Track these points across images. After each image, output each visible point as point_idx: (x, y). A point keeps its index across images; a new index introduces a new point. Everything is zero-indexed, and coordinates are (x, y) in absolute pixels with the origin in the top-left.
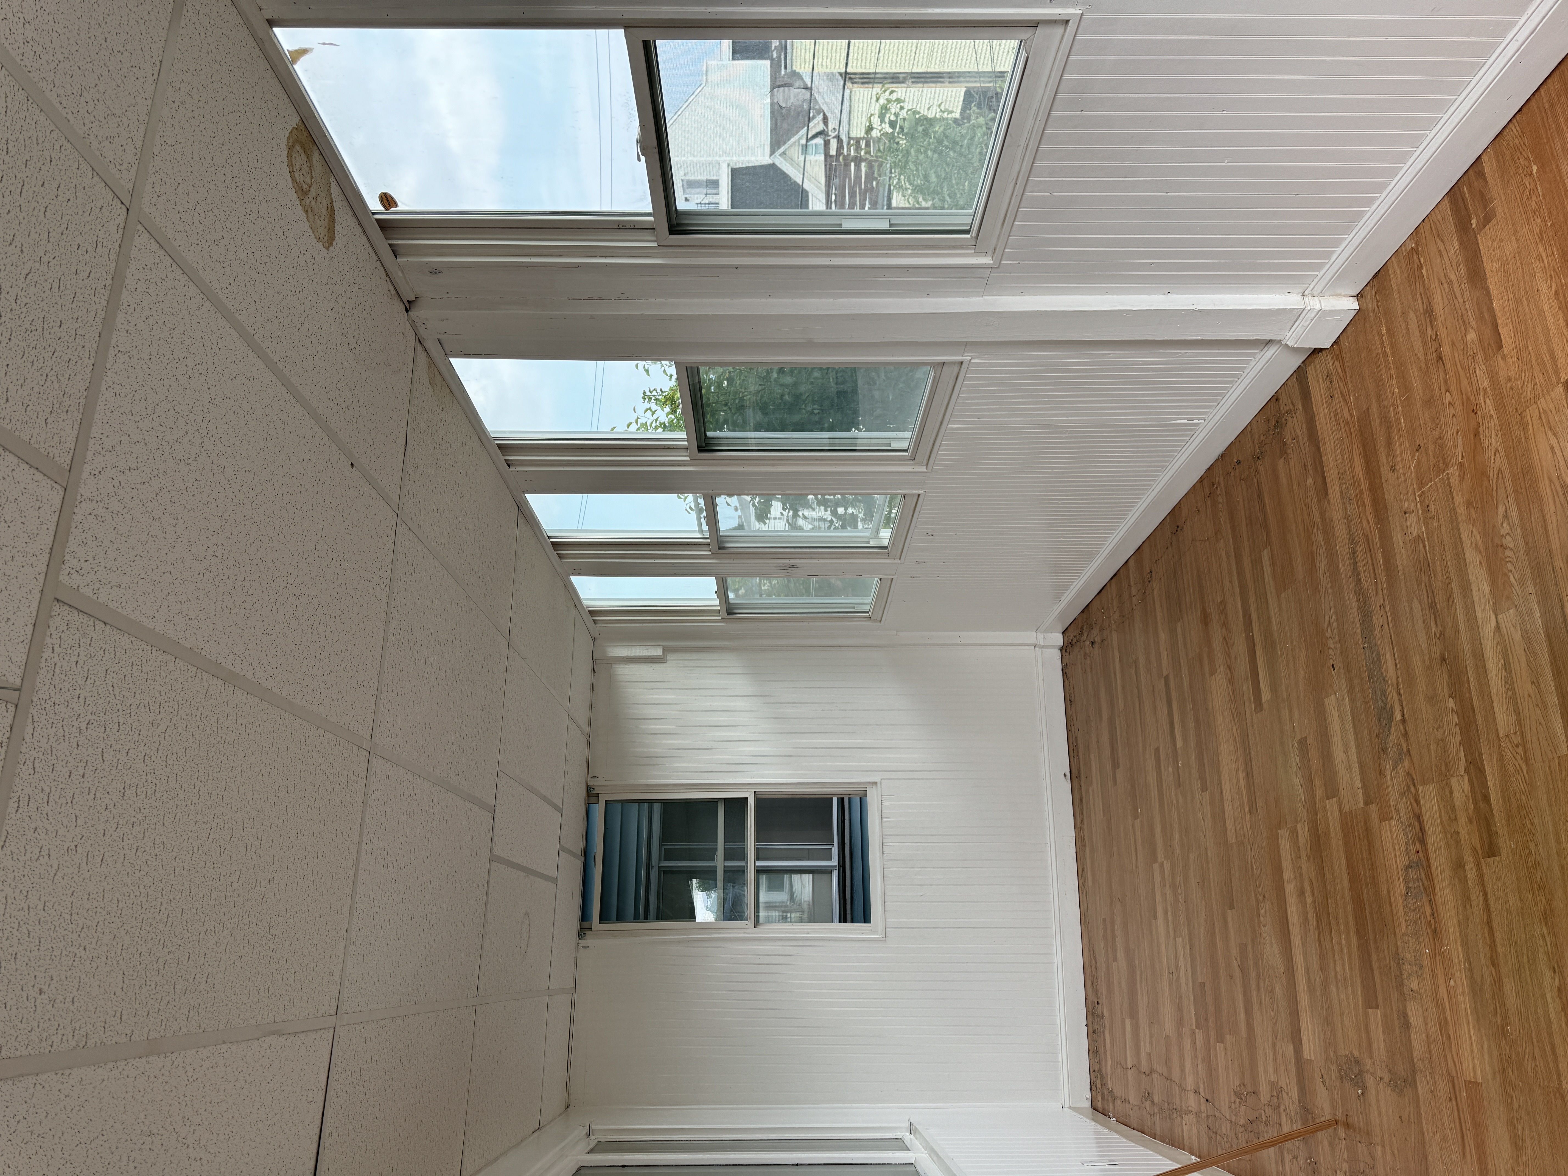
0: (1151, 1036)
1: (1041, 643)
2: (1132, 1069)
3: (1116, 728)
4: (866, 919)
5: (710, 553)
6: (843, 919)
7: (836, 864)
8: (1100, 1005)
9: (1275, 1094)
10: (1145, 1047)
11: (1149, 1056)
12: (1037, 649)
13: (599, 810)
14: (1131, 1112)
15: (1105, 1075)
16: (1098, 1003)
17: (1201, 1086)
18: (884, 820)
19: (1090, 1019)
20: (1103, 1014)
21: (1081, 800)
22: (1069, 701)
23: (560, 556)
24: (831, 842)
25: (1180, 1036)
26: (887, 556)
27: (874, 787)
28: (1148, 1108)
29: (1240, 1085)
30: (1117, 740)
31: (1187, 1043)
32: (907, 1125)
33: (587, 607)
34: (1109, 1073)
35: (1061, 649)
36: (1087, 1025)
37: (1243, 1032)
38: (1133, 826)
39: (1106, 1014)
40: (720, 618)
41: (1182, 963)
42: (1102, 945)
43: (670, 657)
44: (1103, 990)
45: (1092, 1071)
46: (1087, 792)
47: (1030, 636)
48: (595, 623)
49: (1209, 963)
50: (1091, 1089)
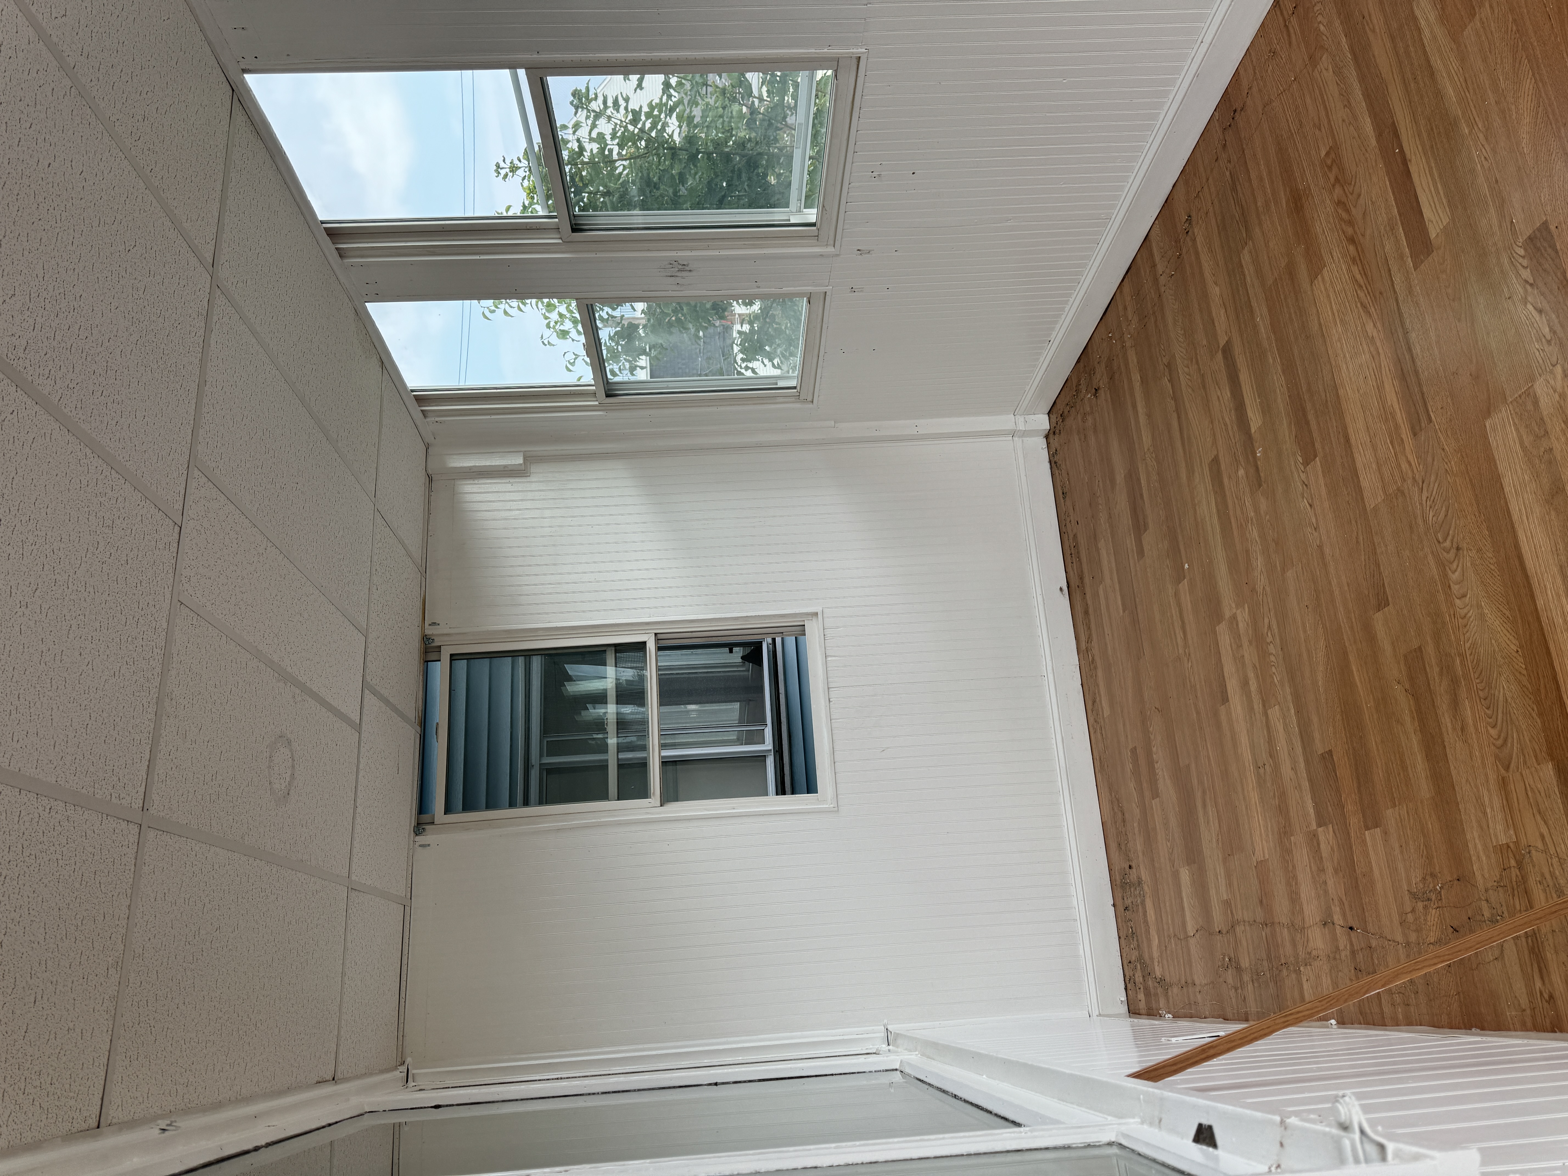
0: (1228, 876)
1: (1021, 427)
2: (1197, 936)
3: (1139, 480)
4: (811, 788)
5: (560, 241)
6: (781, 790)
7: (770, 747)
8: (1134, 870)
9: (1513, 863)
10: (1218, 892)
11: (1227, 904)
12: (1016, 439)
13: (440, 671)
14: (1199, 996)
15: (1148, 961)
16: (1130, 867)
17: (1336, 909)
18: (829, 659)
19: (1119, 895)
20: (1139, 878)
21: (1086, 613)
22: (1061, 494)
23: (341, 253)
24: (763, 722)
25: (1286, 852)
26: (814, 241)
27: (814, 619)
28: (1230, 981)
29: (1424, 879)
30: (1142, 495)
31: (1302, 857)
32: (883, 1034)
33: (412, 391)
34: (1156, 954)
35: (1047, 437)
36: (1114, 905)
37: (1424, 789)
38: (1176, 594)
39: (1145, 875)
40: (597, 403)
41: (1282, 745)
42: (1132, 785)
43: (534, 468)
44: (1138, 844)
45: (1127, 964)
46: (1096, 595)
47: (1007, 421)
48: (425, 417)
49: (1338, 717)
50: (1126, 989)
